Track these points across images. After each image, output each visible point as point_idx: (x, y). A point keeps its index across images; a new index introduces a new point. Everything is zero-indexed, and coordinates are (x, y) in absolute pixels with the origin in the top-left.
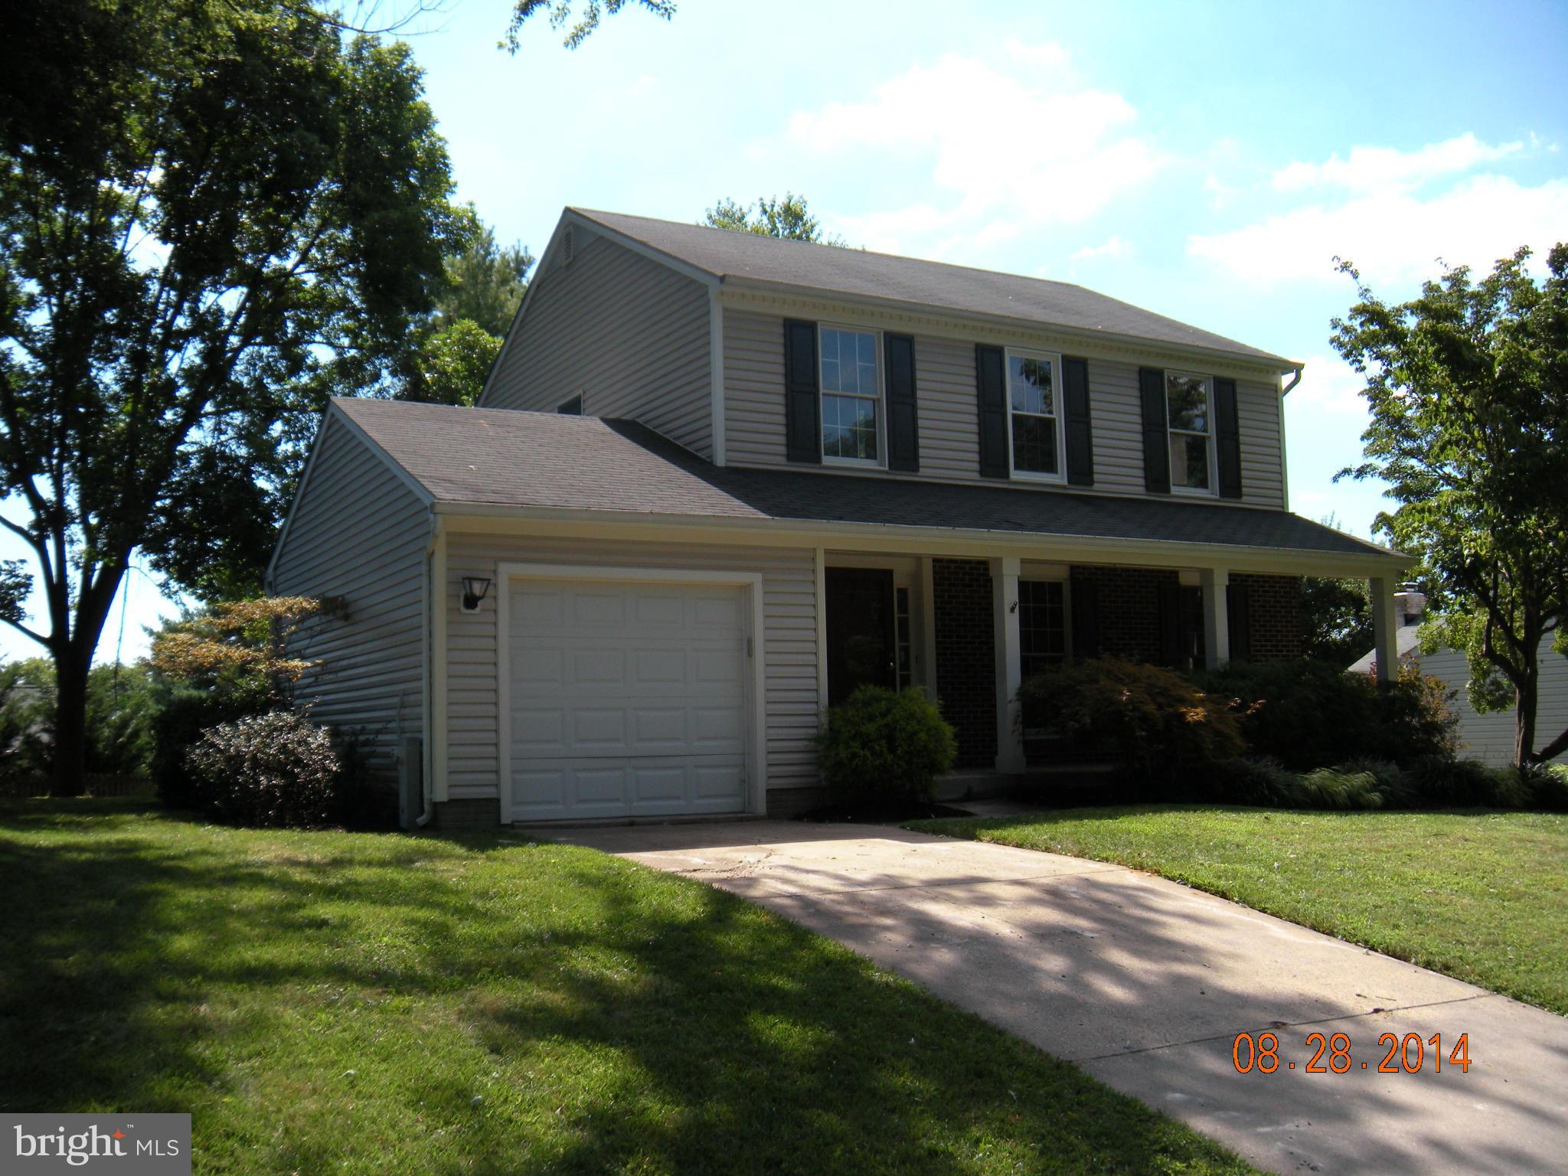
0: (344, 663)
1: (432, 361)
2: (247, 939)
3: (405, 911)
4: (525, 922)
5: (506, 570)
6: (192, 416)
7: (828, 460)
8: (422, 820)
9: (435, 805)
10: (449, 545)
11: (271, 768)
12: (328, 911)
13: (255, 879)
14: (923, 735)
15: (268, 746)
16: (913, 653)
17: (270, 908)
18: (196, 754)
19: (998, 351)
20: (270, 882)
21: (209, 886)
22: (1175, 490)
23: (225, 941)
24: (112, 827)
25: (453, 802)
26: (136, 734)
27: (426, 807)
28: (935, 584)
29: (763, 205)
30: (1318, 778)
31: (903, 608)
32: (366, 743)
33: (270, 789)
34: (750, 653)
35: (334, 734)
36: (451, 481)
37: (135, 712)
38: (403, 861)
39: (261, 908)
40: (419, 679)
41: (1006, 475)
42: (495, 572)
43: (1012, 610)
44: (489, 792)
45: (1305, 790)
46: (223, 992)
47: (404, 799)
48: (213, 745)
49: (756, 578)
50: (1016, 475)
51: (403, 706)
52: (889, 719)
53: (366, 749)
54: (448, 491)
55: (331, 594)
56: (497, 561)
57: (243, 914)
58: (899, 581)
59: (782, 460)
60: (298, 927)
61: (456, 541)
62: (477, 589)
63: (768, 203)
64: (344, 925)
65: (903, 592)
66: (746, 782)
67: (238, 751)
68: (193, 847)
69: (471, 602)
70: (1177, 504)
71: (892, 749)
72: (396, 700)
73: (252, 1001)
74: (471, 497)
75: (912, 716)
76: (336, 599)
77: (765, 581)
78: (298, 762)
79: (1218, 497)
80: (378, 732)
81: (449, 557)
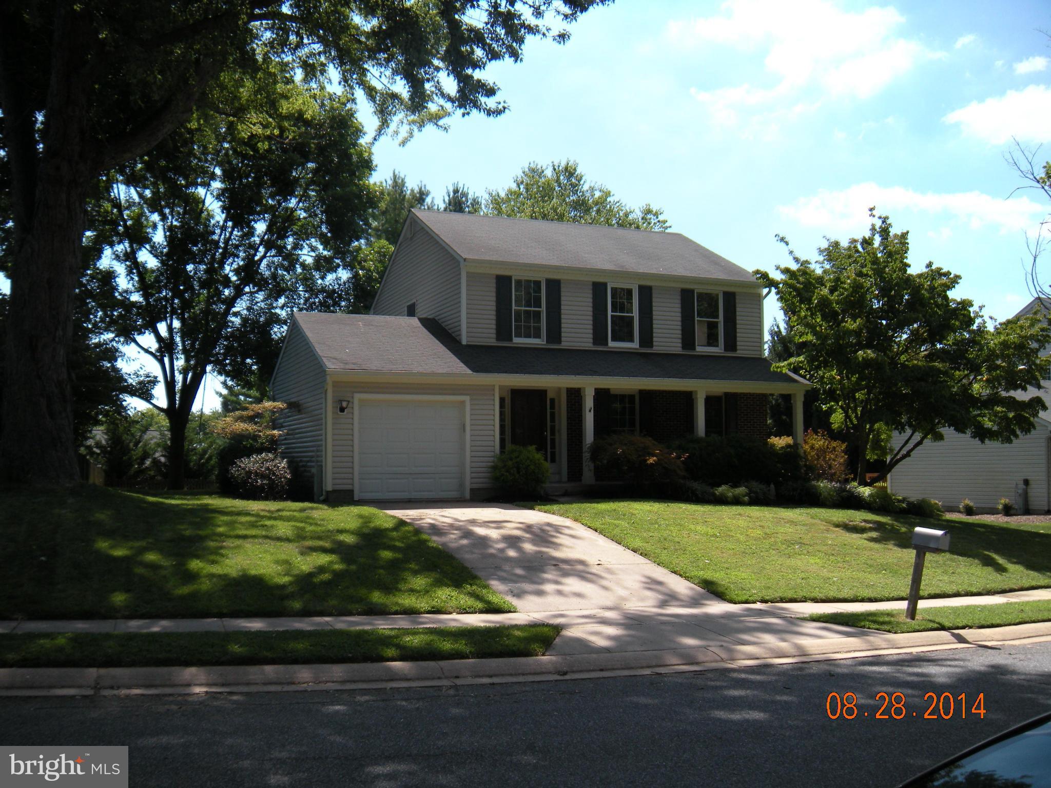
0: (297, 431)
1: (363, 263)
2: (241, 529)
3: (293, 523)
4: (331, 527)
5: (357, 396)
6: (239, 293)
7: (516, 340)
8: (322, 498)
9: (328, 492)
10: (334, 386)
11: (263, 476)
12: (268, 523)
13: (247, 514)
14: (532, 467)
15: (262, 467)
16: (557, 428)
17: (250, 522)
18: (233, 470)
19: (605, 285)
20: (253, 515)
21: (232, 516)
22: (698, 349)
23: (234, 529)
24: (198, 499)
25: (334, 491)
26: (210, 458)
27: (324, 493)
28: (567, 396)
29: (554, 166)
30: (722, 489)
31: (552, 407)
32: (303, 466)
33: (262, 485)
34: (464, 431)
35: (290, 463)
36: (336, 359)
37: (210, 446)
38: (302, 510)
39: (247, 522)
40: (321, 440)
41: (607, 344)
42: (353, 397)
43: (590, 411)
44: (349, 487)
45: (714, 494)
46: (231, 540)
47: (315, 489)
48: (240, 466)
49: (467, 399)
50: (612, 344)
51: (318, 451)
52: (518, 459)
53: (302, 469)
54: (333, 364)
55: (293, 400)
56: (353, 392)
57: (241, 523)
58: (550, 395)
59: (494, 340)
60: (257, 527)
61: (336, 384)
62: (344, 404)
63: (556, 164)
64: (272, 526)
65: (552, 400)
66: (461, 485)
67: (250, 469)
68: (230, 505)
69: (342, 410)
70: (698, 356)
71: (519, 472)
72: (315, 449)
73: (238, 542)
74: (342, 367)
75: (528, 458)
76: (295, 402)
77: (471, 400)
78: (274, 474)
79: (723, 351)
80: (308, 461)
81: (333, 391)
